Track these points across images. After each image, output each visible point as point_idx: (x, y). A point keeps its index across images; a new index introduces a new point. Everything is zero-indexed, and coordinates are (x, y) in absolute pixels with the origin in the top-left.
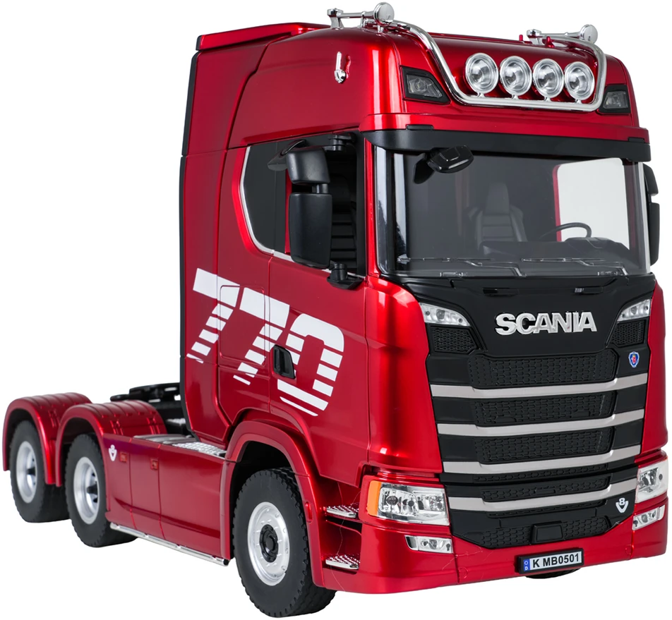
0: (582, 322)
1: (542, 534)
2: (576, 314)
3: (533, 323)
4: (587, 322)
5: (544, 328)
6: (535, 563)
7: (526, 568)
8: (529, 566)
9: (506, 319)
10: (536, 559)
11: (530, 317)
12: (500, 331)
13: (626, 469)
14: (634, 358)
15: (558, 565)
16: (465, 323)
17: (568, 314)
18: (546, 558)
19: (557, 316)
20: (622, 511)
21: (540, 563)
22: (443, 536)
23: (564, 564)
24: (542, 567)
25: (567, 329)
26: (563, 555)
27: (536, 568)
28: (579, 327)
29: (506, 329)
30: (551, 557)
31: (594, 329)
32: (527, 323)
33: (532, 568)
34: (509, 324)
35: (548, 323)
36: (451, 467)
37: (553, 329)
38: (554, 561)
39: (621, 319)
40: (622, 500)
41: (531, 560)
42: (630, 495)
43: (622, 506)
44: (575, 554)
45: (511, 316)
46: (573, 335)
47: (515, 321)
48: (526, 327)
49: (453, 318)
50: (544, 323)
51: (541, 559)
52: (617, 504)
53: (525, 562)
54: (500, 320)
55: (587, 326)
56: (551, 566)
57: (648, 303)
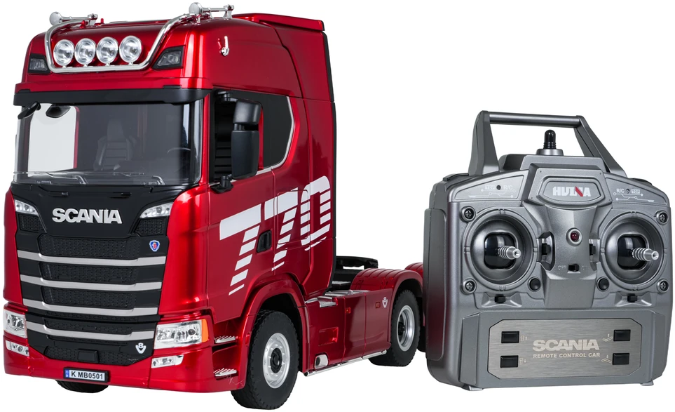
0: (111, 217)
1: (83, 356)
2: (106, 211)
3: (76, 215)
4: (114, 217)
5: (83, 219)
6: (73, 374)
7: (67, 376)
8: (68, 374)
9: (59, 212)
10: (73, 371)
11: (75, 212)
12: (55, 220)
14: (154, 245)
15: (88, 378)
16: (36, 213)
17: (101, 211)
18: (81, 372)
19: (93, 212)
20: (141, 352)
21: (74, 374)
22: (24, 345)
23: (92, 379)
24: (77, 377)
25: (99, 220)
26: (92, 373)
27: (73, 377)
28: (108, 220)
29: (59, 218)
30: (83, 372)
31: (119, 221)
32: (72, 215)
33: (71, 376)
34: (61, 215)
35: (87, 216)
36: (27, 303)
37: (89, 220)
38: (86, 375)
39: (143, 216)
40: (141, 345)
41: (70, 371)
43: (141, 349)
44: (100, 374)
46: (103, 225)
47: (64, 213)
48: (71, 218)
49: (31, 210)
50: (83, 216)
51: (77, 372)
52: (137, 346)
53: (66, 372)
54: (55, 212)
55: (114, 220)
56: (83, 378)
57: (170, 205)
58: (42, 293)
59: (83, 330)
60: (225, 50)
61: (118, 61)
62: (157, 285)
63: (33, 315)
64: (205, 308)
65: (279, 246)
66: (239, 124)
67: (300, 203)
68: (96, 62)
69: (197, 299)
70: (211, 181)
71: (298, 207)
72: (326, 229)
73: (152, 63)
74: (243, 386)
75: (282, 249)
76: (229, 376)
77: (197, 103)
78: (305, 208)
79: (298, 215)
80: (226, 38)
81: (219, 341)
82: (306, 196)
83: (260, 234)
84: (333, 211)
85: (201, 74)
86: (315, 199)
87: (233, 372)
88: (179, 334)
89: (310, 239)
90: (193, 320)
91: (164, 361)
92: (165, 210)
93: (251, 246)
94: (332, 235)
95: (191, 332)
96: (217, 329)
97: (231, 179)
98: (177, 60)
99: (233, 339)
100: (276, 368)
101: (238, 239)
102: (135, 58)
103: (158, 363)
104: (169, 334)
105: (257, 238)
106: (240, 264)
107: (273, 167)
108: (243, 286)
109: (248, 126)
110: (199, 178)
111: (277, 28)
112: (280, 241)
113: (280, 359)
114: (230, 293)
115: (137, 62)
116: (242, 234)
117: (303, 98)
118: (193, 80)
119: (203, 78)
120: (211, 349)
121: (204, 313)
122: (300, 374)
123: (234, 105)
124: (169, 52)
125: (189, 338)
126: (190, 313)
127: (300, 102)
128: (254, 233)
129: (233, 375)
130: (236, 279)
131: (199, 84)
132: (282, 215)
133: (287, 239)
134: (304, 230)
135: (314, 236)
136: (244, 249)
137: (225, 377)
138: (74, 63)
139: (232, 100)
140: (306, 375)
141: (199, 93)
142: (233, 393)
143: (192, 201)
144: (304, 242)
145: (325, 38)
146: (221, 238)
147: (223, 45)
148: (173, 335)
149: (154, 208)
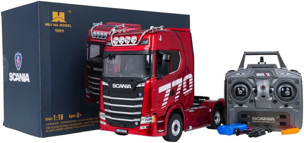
0: (128, 86)
1: (121, 125)
2: (127, 85)
3: (119, 86)
5: (121, 87)
7: (116, 131)
11: (119, 85)
12: (113, 87)
13: (139, 117)
14: (140, 94)
16: (108, 85)
17: (126, 85)
19: (123, 85)
20: (137, 125)
21: (118, 130)
22: (105, 122)
25: (125, 87)
28: (128, 87)
31: (131, 88)
32: (118, 86)
34: (115, 86)
35: (122, 86)
36: (106, 110)
37: (122, 87)
39: (137, 86)
40: (137, 123)
42: (139, 122)
43: (137, 124)
45: (115, 84)
46: (126, 89)
48: (118, 87)
49: (107, 84)
51: (119, 130)
52: (135, 123)
54: (113, 85)
55: (129, 87)
57: (145, 83)
58: (110, 107)
59: (121, 118)
60: (160, 39)
61: (130, 43)
62: (141, 106)
63: (107, 114)
64: (154, 112)
65: (176, 94)
66: (164, 60)
67: (183, 82)
68: (124, 43)
69: (152, 110)
70: (156, 76)
71: (183, 83)
72: (191, 89)
73: (140, 44)
74: (166, 135)
75: (178, 95)
76: (162, 132)
77: (152, 55)
78: (185, 83)
79: (183, 85)
80: (161, 36)
81: (159, 122)
82: (185, 80)
83: (171, 91)
84: (193, 84)
85: (153, 46)
86: (188, 81)
87: (163, 131)
88: (147, 120)
89: (186, 92)
90: (150, 116)
91: (143, 127)
92: (143, 85)
93: (168, 94)
94: (193, 91)
95: (150, 119)
96: (158, 118)
97: (162, 76)
98: (147, 42)
99: (163, 121)
100: (176, 130)
101: (164, 93)
102: (135, 42)
103: (141, 128)
104: (144, 120)
105: (170, 92)
106: (165, 100)
107: (175, 72)
108: (166, 106)
109: (166, 61)
110: (153, 76)
111: (176, 32)
112: (177, 93)
113: (177, 128)
114: (162, 108)
115: (135, 43)
116: (165, 91)
117: (184, 51)
118: (150, 49)
119: (154, 48)
120: (156, 124)
121: (154, 114)
122: (183, 132)
123: (163, 55)
124: (144, 40)
125: (150, 121)
126: (150, 114)
127: (183, 53)
128: (169, 91)
129: (163, 132)
130: (163, 104)
131: (152, 49)
132: (178, 85)
133: (179, 92)
134: (184, 90)
135: (187, 91)
136: (166, 96)
137: (160, 132)
138: (118, 43)
139: (162, 53)
140: (185, 132)
141: (152, 52)
142: (163, 137)
143: (150, 83)
144: (184, 93)
145: (190, 34)
146: (159, 93)
147: (160, 38)
148: (145, 120)
149: (140, 84)
